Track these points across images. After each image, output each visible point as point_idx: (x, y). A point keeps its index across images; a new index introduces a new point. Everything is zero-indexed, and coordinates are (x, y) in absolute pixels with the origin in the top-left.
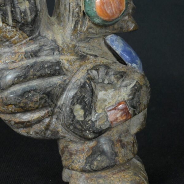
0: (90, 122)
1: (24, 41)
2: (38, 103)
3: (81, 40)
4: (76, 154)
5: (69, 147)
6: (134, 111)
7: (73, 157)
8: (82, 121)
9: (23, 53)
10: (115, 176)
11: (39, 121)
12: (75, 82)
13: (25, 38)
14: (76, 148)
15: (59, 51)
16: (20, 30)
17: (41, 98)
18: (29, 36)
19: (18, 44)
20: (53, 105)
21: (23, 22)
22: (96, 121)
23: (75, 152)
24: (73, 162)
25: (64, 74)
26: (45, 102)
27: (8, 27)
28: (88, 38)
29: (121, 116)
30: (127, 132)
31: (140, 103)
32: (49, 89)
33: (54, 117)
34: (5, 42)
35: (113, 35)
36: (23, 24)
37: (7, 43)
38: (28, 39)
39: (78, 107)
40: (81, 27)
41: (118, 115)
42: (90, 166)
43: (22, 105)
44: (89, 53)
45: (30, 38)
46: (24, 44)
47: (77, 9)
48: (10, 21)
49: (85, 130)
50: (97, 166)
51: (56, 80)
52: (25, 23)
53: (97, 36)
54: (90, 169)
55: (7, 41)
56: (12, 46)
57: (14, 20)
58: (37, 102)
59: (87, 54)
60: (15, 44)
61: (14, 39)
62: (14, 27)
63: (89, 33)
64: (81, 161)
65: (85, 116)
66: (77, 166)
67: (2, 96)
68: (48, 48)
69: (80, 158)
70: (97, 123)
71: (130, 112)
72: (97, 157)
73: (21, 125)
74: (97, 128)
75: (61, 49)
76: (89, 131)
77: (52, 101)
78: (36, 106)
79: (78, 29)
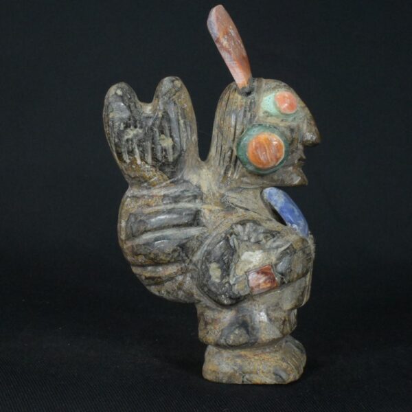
0: (227, 285)
1: (164, 184)
2: (171, 256)
3: (231, 190)
4: (210, 324)
5: (205, 314)
6: (282, 279)
7: (209, 327)
8: (218, 284)
9: (161, 196)
10: (256, 358)
11: (171, 278)
12: (215, 236)
13: (165, 180)
14: (212, 317)
15: (202, 199)
16: (160, 170)
17: (174, 251)
18: (170, 179)
19: (157, 187)
20: (188, 261)
21: (163, 161)
22: (234, 284)
23: (210, 321)
24: (208, 333)
25: (204, 226)
26: (179, 255)
27: (147, 166)
28: (241, 188)
29: (265, 282)
30: (276, 306)
31: (291, 270)
32: (184, 241)
33: (188, 275)
34: (143, 183)
35: (273, 188)
36: (163, 163)
37: (146, 184)
38: (169, 181)
39: (213, 266)
40: (232, 174)
41: (261, 281)
42: (225, 340)
43: (152, 256)
44: (239, 205)
45: (171, 180)
46: (164, 187)
47: (229, 153)
48: (149, 159)
49: (221, 295)
50: (234, 341)
51: (194, 231)
52: (166, 163)
53: (252, 187)
54: (225, 344)
55: (146, 181)
56: (150, 188)
57: (155, 158)
58: (169, 254)
59: (237, 206)
60: (154, 186)
61: (152, 180)
62: (153, 166)
63: (242, 182)
64: (216, 332)
65: (222, 277)
66: (211, 338)
67: (133, 244)
68: (190, 194)
69: (215, 328)
70: (236, 287)
71: (276, 279)
72: (235, 329)
73: (152, 282)
74: (234, 294)
75: (205, 196)
76: (225, 295)
77: (187, 256)
78: (168, 259)
79: (229, 175)
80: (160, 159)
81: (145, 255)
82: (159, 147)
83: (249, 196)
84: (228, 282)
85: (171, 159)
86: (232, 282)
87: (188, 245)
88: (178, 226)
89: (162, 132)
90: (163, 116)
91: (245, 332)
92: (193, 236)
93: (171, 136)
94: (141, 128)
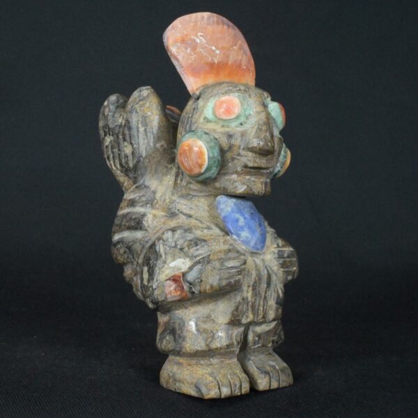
0: (151, 289)
1: (132, 189)
3: (182, 196)
6: (191, 288)
8: (146, 287)
9: (129, 200)
13: (132, 185)
15: (152, 204)
16: (126, 175)
18: (135, 184)
20: (135, 263)
21: (126, 167)
22: (155, 289)
25: (145, 230)
26: (128, 257)
27: (119, 172)
28: (190, 195)
29: (175, 289)
31: (201, 281)
32: (131, 244)
35: (223, 196)
36: (126, 169)
38: (134, 187)
39: (146, 269)
40: (182, 180)
41: (172, 288)
42: (160, 344)
44: (185, 211)
45: (135, 185)
50: (165, 346)
51: (139, 235)
52: (129, 169)
53: (202, 194)
54: (160, 348)
57: (121, 164)
58: (122, 255)
59: (182, 212)
61: (125, 185)
62: (122, 171)
63: (190, 189)
65: (149, 281)
68: (145, 199)
70: (156, 292)
71: (185, 287)
72: (167, 335)
74: (155, 298)
75: (155, 201)
76: (150, 299)
77: (134, 258)
79: (179, 182)
80: (124, 165)
82: (123, 155)
83: (200, 204)
84: (152, 287)
85: (131, 165)
86: (154, 287)
87: (133, 247)
88: (129, 229)
89: (124, 140)
90: (125, 125)
92: (137, 239)
93: (131, 143)
94: (112, 135)
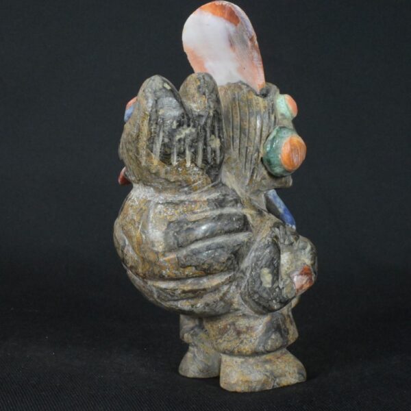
0: (277, 290)
1: (206, 188)
2: (225, 265)
3: (253, 193)
4: (246, 332)
5: (237, 323)
7: (242, 336)
8: (270, 289)
9: (205, 201)
10: (280, 360)
11: (216, 289)
12: (260, 241)
13: (208, 184)
14: (247, 325)
15: (241, 203)
16: (207, 173)
17: (229, 259)
18: (212, 182)
19: (199, 191)
20: (237, 268)
21: (212, 163)
22: (283, 288)
23: (245, 330)
24: (242, 342)
25: (251, 231)
27: (195, 169)
28: (259, 190)
29: (306, 283)
32: (237, 248)
33: (233, 284)
34: (184, 187)
36: (212, 166)
37: (186, 189)
38: (210, 186)
39: (266, 271)
41: (304, 282)
42: (264, 346)
43: (206, 266)
45: (213, 184)
46: (206, 191)
47: (256, 155)
48: (199, 161)
49: (272, 300)
50: (271, 346)
51: (242, 237)
52: (214, 166)
54: (263, 350)
55: (187, 186)
56: (190, 193)
57: (205, 160)
58: (224, 263)
59: (261, 209)
60: (196, 190)
61: (196, 184)
62: (202, 169)
64: (253, 341)
65: (273, 282)
66: (247, 347)
67: (179, 255)
68: (232, 199)
69: (251, 336)
70: (284, 291)
72: (272, 334)
73: (190, 295)
74: (283, 297)
75: (242, 200)
76: (276, 300)
77: (238, 263)
78: (222, 268)
79: (254, 178)
80: (210, 161)
81: (196, 267)
82: (209, 149)
84: (278, 287)
85: (218, 161)
86: (281, 287)
87: (240, 252)
88: (229, 232)
89: (213, 132)
90: (214, 116)
91: (279, 335)
92: (243, 242)
93: (219, 137)
94: (194, 126)
